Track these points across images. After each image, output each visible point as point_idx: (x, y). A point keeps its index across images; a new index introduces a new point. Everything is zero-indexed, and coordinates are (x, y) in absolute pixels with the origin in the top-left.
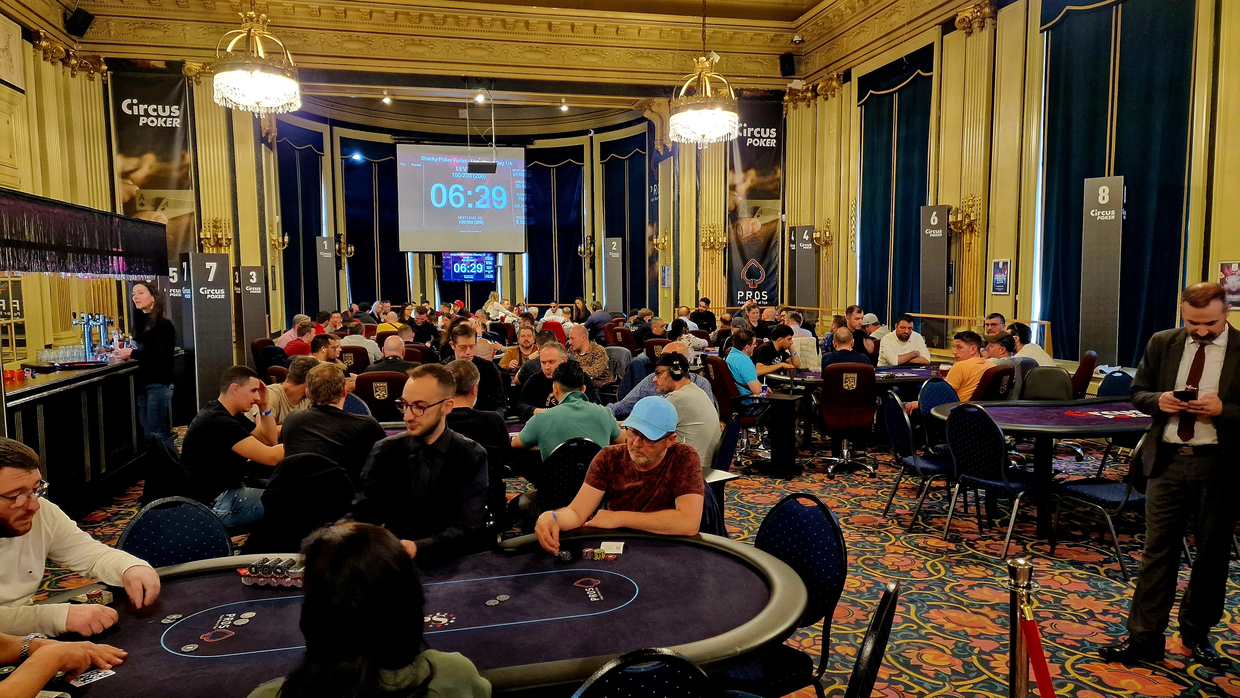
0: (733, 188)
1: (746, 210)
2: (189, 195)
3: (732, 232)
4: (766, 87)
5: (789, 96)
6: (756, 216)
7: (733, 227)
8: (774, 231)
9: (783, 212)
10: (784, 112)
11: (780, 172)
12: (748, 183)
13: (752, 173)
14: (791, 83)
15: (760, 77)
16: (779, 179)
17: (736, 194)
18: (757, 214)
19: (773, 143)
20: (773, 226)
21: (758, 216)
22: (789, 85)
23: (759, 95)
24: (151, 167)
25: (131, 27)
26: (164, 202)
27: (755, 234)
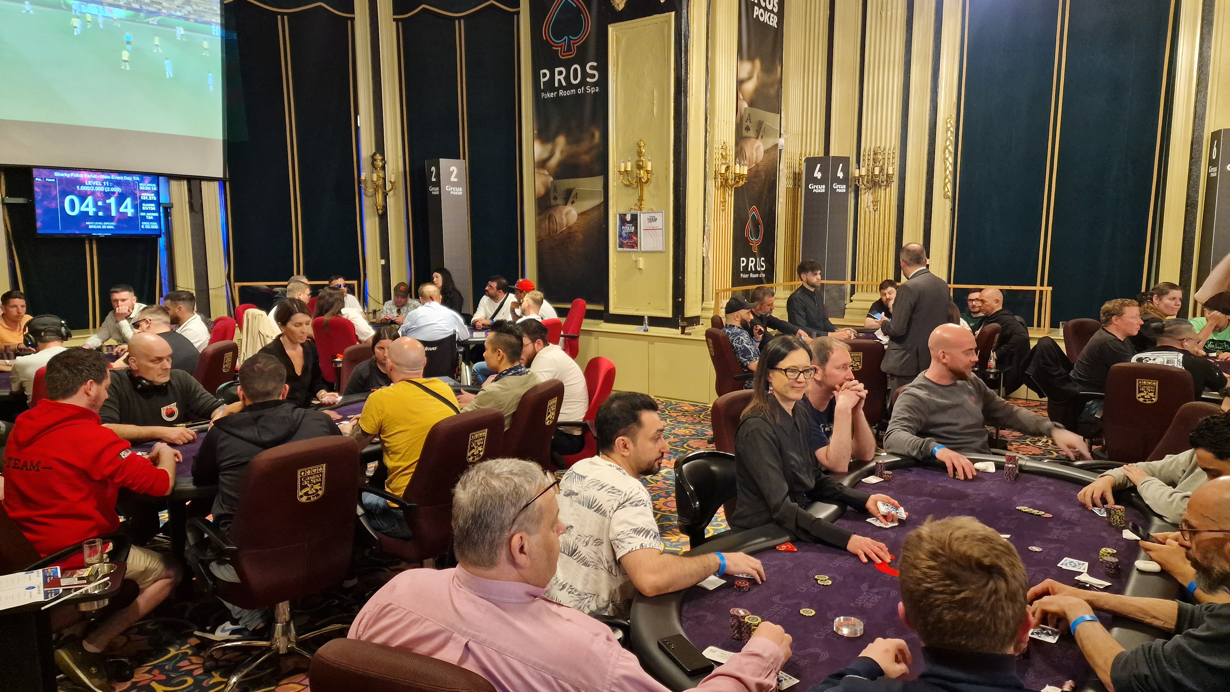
0: (739, 85)
1: (751, 125)
7: (737, 151)
8: (773, 163)
9: (780, 135)
12: (754, 82)
13: (758, 66)
17: (741, 96)
18: (761, 134)
19: (775, 21)
20: (772, 154)
21: (762, 137)
27: (758, 165)
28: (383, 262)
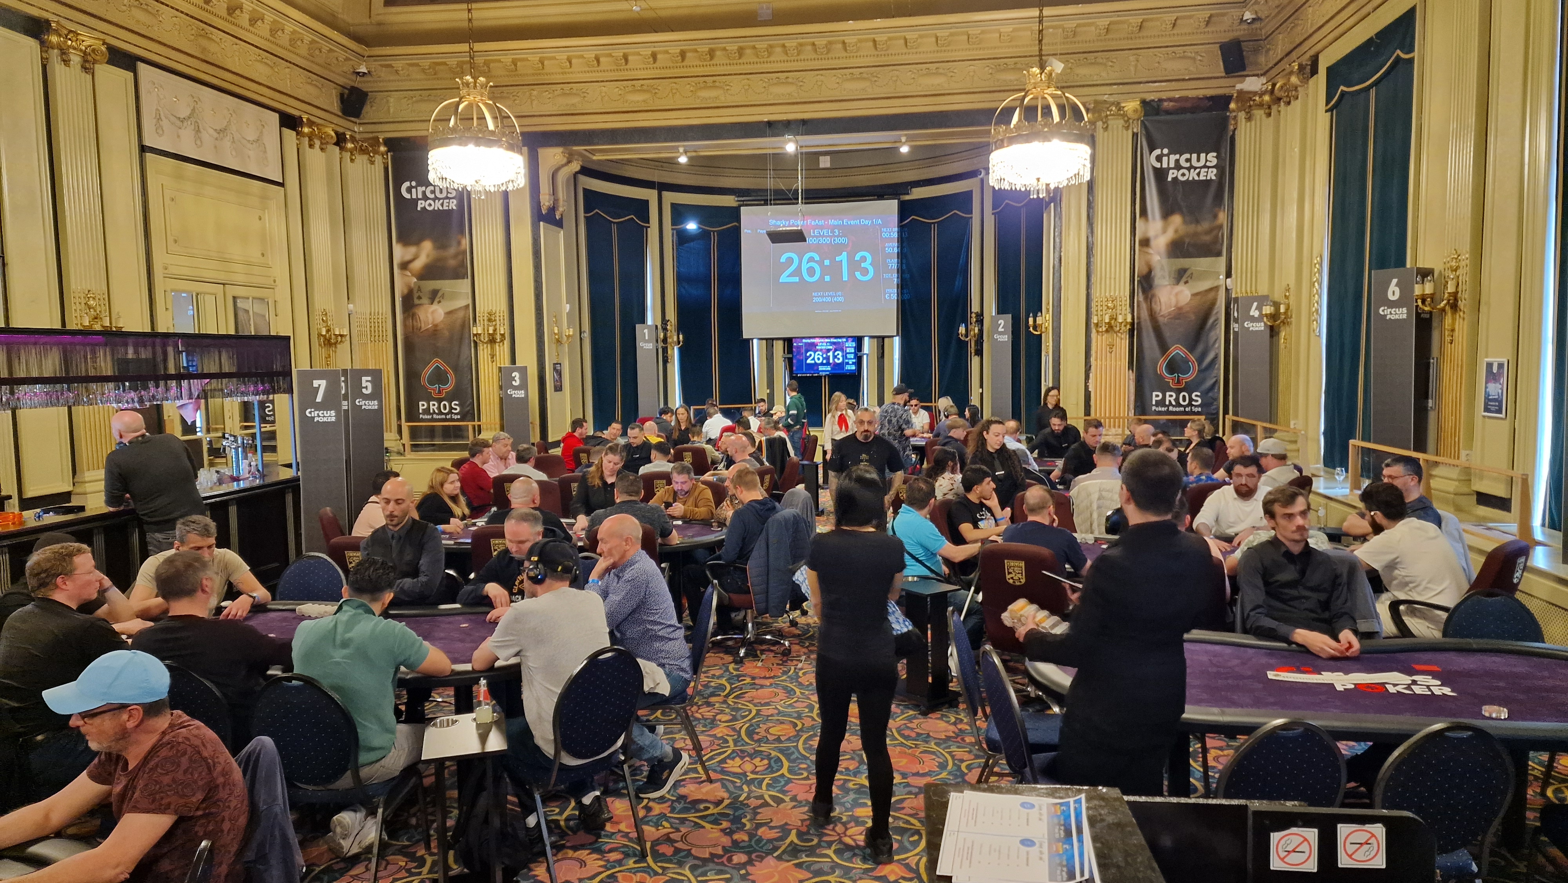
0: (1146, 242)
1: (1167, 274)
2: (464, 285)
3: (1144, 306)
4: (1201, 93)
5: (1237, 102)
6: (1182, 282)
7: (1146, 298)
8: (1213, 303)
9: (1229, 275)
10: (1232, 127)
11: (1222, 217)
12: (1170, 235)
13: (1177, 220)
14: (1242, 83)
15: (1190, 79)
16: (1220, 227)
17: (1151, 251)
18: (1184, 279)
19: (1212, 174)
20: (1211, 295)
21: (1186, 282)
22: (1239, 87)
23: (1188, 105)
24: (428, 256)
25: (410, 101)
26: (440, 294)
27: (1180, 309)
28: (981, 390)
